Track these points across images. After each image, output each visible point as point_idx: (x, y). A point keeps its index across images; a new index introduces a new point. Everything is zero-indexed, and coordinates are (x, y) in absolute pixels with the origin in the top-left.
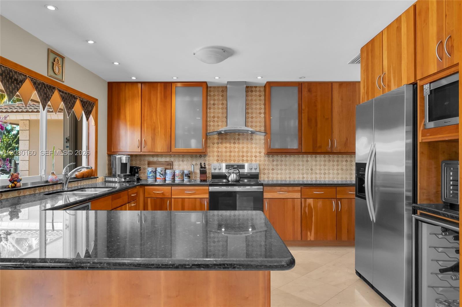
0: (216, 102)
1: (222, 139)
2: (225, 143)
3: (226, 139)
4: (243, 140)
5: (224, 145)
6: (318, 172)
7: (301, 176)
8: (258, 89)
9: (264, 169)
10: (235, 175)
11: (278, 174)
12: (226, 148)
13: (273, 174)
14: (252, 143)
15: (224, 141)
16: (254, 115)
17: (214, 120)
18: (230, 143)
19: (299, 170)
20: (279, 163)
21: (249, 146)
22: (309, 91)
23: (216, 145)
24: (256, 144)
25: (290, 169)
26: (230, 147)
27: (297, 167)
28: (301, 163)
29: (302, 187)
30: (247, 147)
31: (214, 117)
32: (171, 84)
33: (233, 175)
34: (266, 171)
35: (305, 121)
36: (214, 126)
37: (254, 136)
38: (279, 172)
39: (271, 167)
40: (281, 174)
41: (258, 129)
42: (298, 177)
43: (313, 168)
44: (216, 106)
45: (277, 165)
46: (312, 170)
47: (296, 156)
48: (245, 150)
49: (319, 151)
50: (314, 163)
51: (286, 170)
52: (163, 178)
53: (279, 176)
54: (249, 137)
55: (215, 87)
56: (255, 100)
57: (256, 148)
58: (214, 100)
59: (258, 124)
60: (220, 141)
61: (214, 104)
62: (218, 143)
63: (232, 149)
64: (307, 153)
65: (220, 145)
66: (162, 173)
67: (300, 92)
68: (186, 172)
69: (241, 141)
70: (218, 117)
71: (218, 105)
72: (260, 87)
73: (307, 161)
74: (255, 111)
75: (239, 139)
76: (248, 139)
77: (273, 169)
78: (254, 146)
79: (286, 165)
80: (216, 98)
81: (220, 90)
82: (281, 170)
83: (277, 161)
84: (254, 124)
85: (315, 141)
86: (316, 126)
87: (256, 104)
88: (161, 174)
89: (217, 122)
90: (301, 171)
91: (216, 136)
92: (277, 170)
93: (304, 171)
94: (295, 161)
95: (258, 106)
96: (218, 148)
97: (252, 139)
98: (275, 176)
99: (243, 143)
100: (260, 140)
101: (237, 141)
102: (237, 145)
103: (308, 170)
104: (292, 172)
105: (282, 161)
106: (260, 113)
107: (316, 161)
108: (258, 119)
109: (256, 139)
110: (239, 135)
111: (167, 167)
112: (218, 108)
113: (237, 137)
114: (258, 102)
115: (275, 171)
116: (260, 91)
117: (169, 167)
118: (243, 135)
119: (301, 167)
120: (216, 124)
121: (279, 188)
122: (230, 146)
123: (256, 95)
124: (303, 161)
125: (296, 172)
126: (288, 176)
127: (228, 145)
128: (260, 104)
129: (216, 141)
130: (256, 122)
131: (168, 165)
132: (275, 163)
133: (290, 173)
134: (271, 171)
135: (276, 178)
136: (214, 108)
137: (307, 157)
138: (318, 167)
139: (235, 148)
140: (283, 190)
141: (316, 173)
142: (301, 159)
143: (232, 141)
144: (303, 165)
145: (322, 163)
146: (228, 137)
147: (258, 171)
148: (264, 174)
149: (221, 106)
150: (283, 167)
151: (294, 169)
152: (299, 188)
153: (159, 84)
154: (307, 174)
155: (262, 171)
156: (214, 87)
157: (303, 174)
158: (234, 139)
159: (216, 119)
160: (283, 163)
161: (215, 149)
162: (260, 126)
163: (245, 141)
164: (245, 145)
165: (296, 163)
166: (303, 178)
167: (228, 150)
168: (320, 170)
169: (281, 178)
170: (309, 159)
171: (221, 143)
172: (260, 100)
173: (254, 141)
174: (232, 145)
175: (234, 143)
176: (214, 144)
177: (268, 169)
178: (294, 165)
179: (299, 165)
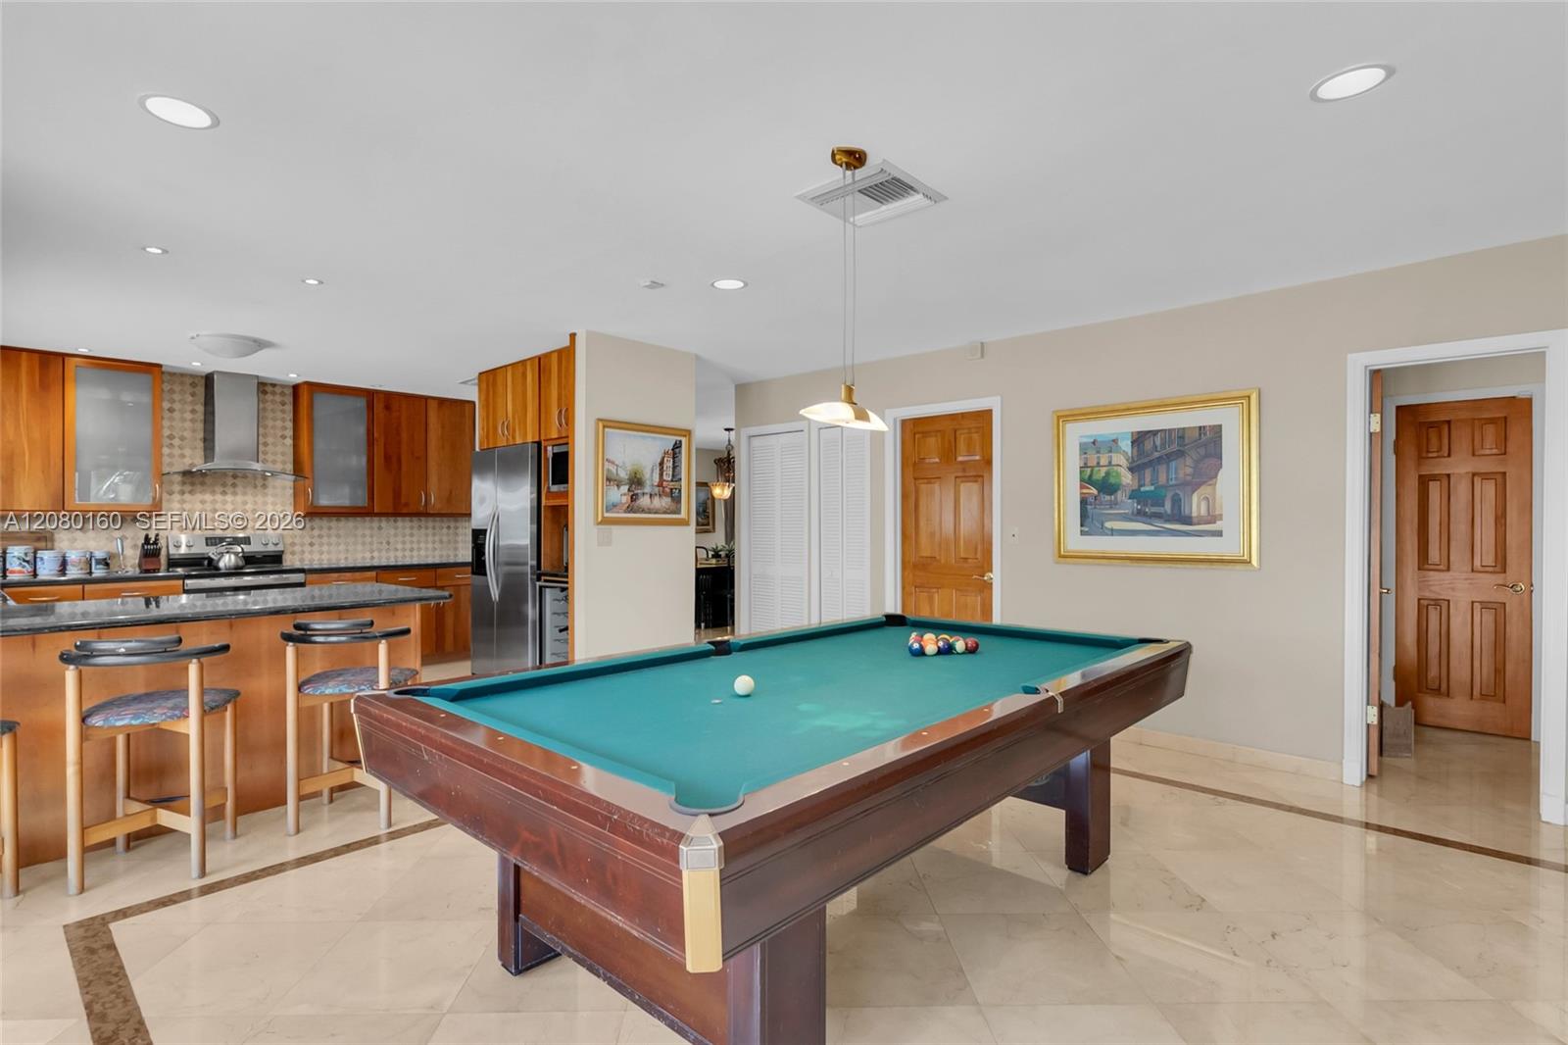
0: (177, 406)
1: (193, 484)
2: (200, 492)
3: (203, 484)
4: (244, 487)
5: (199, 496)
6: (400, 546)
7: (368, 555)
8: (278, 390)
9: (293, 544)
10: (233, 557)
11: (322, 553)
12: (203, 502)
13: (311, 552)
14: (266, 495)
15: (199, 488)
16: (270, 440)
17: (171, 444)
18: (213, 492)
19: (364, 544)
20: (325, 532)
21: (260, 499)
22: (388, 407)
23: (177, 497)
24: (275, 495)
25: (347, 544)
26: (214, 502)
27: (360, 540)
28: (368, 532)
29: (379, 571)
30: (256, 503)
31: (171, 437)
32: (61, 359)
33: (227, 557)
34: (297, 548)
35: (378, 460)
36: (171, 455)
37: (271, 482)
38: (325, 548)
39: (307, 540)
40: (329, 552)
41: (278, 467)
42: (364, 558)
43: (392, 540)
44: (176, 415)
45: (320, 536)
46: (388, 543)
47: (359, 519)
48: (249, 507)
49: (405, 511)
50: (392, 532)
51: (338, 544)
52: (30, 569)
53: (325, 557)
54: (259, 482)
55: (175, 374)
56: (273, 411)
57: (274, 504)
58: (173, 401)
59: (279, 458)
60: (187, 488)
61: (171, 410)
62: (182, 493)
63: (218, 506)
64: (380, 515)
65: (187, 496)
66: (27, 559)
67: (370, 407)
68: (99, 555)
69: (239, 489)
70: (182, 439)
71: (182, 411)
72: (283, 386)
73: (380, 528)
74: (272, 431)
75: (234, 485)
76: (255, 487)
77: (311, 544)
78: (270, 499)
79: (338, 536)
80: (176, 397)
81: (189, 381)
82: (329, 544)
83: (321, 528)
84: (270, 457)
85: (397, 494)
86: (400, 469)
87: (274, 419)
88: (24, 561)
89: (180, 447)
90: (368, 547)
91: (178, 478)
92: (321, 545)
93: (375, 546)
94: (356, 528)
95: (279, 423)
96: (183, 502)
97: (264, 486)
98: (316, 557)
99: (245, 494)
100: (284, 488)
101: (229, 490)
102: (229, 498)
103: (382, 543)
104: (351, 548)
105: (330, 528)
106: (284, 437)
107: (396, 528)
108: (279, 449)
109: (274, 487)
110: (235, 477)
111: (38, 545)
112: (183, 420)
113: (230, 481)
114: (279, 415)
115: (316, 548)
116: (283, 394)
117: (42, 544)
118: (245, 477)
119: (368, 539)
120: (176, 452)
121: (336, 575)
122: (214, 500)
123: (273, 402)
124: (372, 528)
125: (360, 547)
126: (342, 556)
127: (208, 497)
128: (284, 420)
129: (177, 488)
130: (275, 454)
131: (39, 539)
132: (316, 532)
133: (347, 550)
134: (307, 548)
135: (319, 560)
136: (171, 419)
137: (380, 521)
138: (400, 539)
139: (225, 502)
140: (342, 578)
141: (396, 550)
142: (367, 524)
143: (219, 489)
144: (372, 536)
145: (408, 531)
146: (208, 480)
147: (280, 548)
148: (293, 553)
149: (188, 416)
150: (334, 540)
151: (355, 543)
152: (374, 574)
153: (24, 353)
154: (380, 551)
155: (289, 550)
156: (173, 374)
157: (372, 551)
158: (224, 485)
159: (176, 442)
160: (333, 532)
161: (176, 505)
162: (284, 463)
163: (250, 490)
164: (249, 498)
165: (359, 532)
166: (372, 558)
167: (208, 507)
168: (404, 543)
169: (329, 560)
170: (384, 524)
171: (190, 492)
172: (283, 411)
173: (270, 491)
174: (219, 497)
175: (224, 493)
176: (171, 493)
177: (302, 545)
178: (355, 536)
179: (364, 536)
